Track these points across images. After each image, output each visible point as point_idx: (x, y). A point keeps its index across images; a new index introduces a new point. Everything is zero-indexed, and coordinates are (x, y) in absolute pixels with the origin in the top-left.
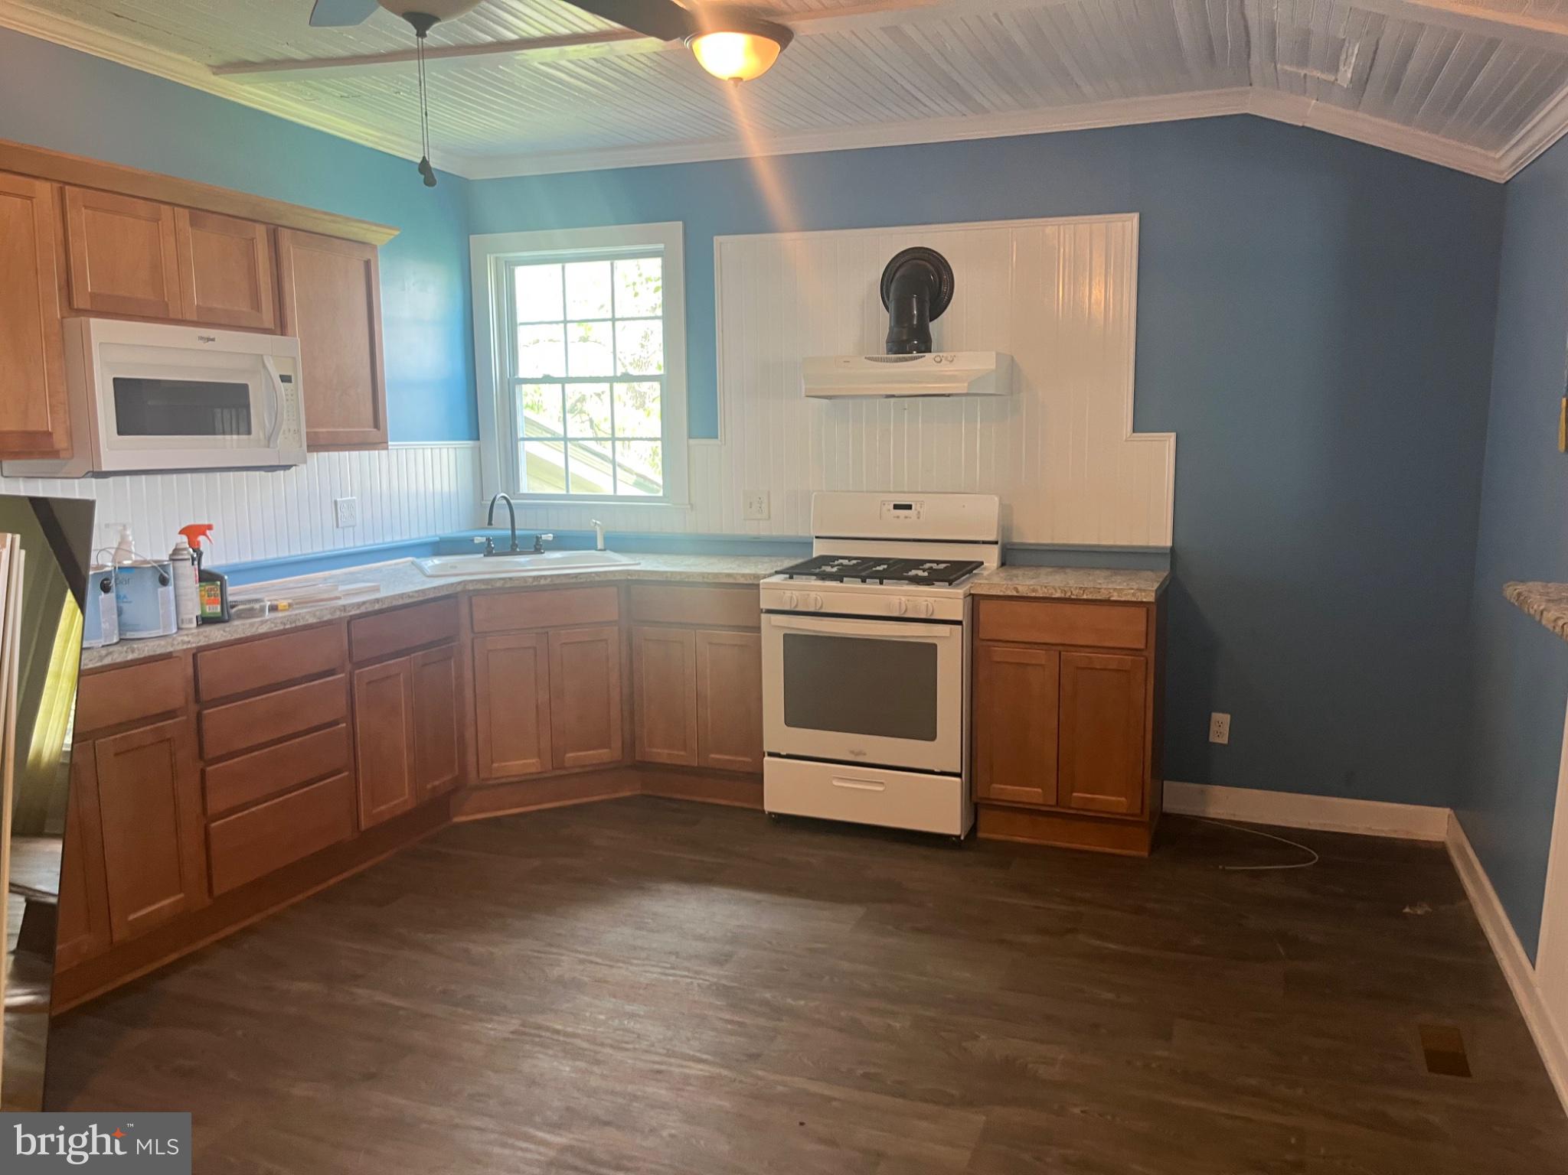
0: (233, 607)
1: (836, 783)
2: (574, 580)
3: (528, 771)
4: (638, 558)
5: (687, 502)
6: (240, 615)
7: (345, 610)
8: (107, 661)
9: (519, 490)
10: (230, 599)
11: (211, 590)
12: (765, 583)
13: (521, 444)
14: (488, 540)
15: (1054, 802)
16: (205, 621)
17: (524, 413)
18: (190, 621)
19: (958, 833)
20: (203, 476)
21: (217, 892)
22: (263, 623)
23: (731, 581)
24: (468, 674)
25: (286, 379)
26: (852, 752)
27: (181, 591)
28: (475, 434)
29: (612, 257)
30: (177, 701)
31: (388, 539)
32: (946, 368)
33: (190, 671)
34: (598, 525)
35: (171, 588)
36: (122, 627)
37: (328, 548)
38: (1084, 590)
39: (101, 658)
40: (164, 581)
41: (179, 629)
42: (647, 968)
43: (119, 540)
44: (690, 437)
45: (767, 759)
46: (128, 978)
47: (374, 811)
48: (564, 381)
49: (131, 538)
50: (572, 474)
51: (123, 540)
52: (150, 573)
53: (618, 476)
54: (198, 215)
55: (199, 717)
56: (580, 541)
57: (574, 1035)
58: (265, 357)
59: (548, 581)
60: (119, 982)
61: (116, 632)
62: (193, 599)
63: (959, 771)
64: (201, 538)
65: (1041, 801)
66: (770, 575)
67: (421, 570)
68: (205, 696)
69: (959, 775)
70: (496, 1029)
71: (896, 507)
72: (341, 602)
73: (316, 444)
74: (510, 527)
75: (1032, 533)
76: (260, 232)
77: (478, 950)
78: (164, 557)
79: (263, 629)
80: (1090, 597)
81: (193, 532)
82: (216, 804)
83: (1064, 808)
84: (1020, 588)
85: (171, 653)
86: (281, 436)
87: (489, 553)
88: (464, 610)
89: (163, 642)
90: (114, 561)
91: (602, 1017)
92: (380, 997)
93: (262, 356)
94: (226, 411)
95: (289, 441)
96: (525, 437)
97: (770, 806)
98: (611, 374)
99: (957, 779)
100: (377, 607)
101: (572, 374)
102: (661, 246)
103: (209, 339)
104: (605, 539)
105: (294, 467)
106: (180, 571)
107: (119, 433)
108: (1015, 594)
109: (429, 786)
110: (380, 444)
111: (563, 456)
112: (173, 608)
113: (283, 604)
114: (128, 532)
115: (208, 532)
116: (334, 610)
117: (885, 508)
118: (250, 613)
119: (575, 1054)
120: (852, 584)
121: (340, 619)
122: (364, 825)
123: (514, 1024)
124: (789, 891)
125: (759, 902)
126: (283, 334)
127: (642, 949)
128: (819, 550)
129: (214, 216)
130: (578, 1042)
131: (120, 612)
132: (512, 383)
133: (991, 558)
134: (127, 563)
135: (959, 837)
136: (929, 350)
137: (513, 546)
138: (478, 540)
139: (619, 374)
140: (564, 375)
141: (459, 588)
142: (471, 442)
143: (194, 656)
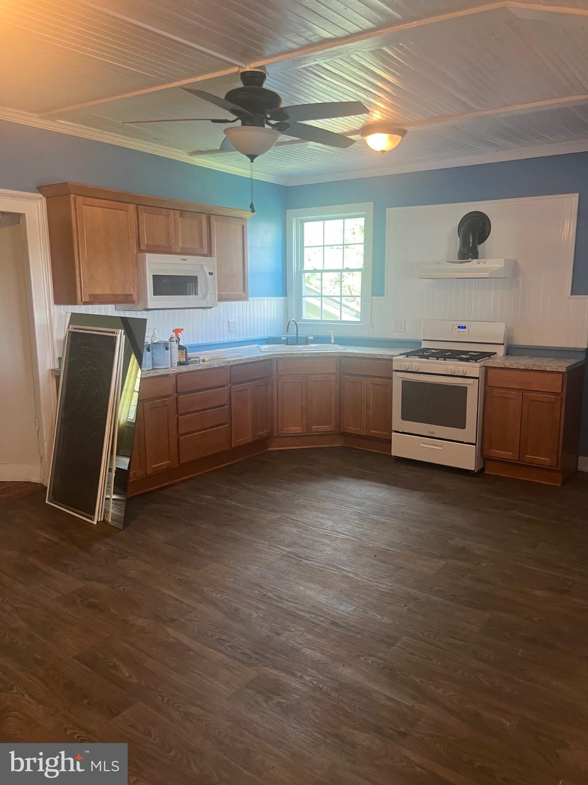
0: (189, 359)
1: (422, 445)
2: (318, 355)
3: (298, 432)
4: (346, 347)
5: (370, 324)
6: (192, 363)
7: (229, 363)
8: (148, 375)
9: (302, 318)
10: (188, 357)
11: (182, 353)
12: (395, 359)
13: (303, 298)
14: (287, 338)
15: (517, 459)
16: (180, 364)
17: (305, 284)
18: (175, 363)
19: (473, 469)
20: (181, 310)
21: (181, 463)
22: (199, 365)
23: (382, 357)
24: (275, 391)
25: (211, 274)
26: (429, 432)
27: (172, 353)
28: (285, 294)
29: (344, 218)
30: (170, 391)
31: (248, 337)
32: (482, 265)
33: (175, 382)
34: (332, 334)
35: (169, 351)
36: (153, 364)
37: (226, 340)
38: (534, 365)
39: (147, 374)
40: (167, 349)
41: (171, 366)
42: (331, 504)
43: (152, 334)
44: (373, 295)
45: (393, 433)
46: (152, 489)
47: (237, 441)
48: (322, 271)
49: (156, 333)
50: (324, 310)
51: (154, 333)
52: (162, 346)
53: (342, 310)
54: (182, 213)
55: (177, 398)
56: (324, 340)
57: (299, 521)
58: (204, 266)
59: (307, 356)
60: (148, 490)
61: (151, 366)
62: (176, 356)
63: (475, 443)
64: (180, 334)
65: (512, 458)
66: (398, 356)
67: (260, 349)
68: (179, 391)
69: (475, 444)
70: (273, 516)
71: (459, 327)
72: (228, 360)
73: (221, 299)
74: (296, 333)
75: (522, 340)
76: (204, 217)
77: (270, 492)
78: (167, 340)
79: (199, 368)
80: (537, 369)
81: (177, 331)
82: (182, 431)
83: (521, 462)
84: (506, 364)
85: (168, 374)
86: (208, 296)
87: (287, 344)
88: (275, 365)
89: (166, 370)
90: (151, 340)
91: (311, 517)
92: (233, 503)
93: (202, 265)
94: (191, 284)
95: (212, 297)
96: (306, 295)
97: (393, 454)
98: (341, 268)
99: (474, 446)
100: (241, 362)
101: (325, 268)
102: (364, 213)
103: (185, 260)
104: (335, 339)
105: (213, 308)
106: (172, 345)
107: (154, 295)
108: (503, 366)
109: (258, 434)
110: (245, 299)
111: (320, 302)
112: (170, 359)
113: (207, 359)
114: (156, 331)
115: (182, 332)
116: (224, 362)
117: (455, 327)
118: (195, 362)
119: (299, 527)
120: (432, 360)
121: (227, 366)
122: (233, 446)
123: (279, 516)
124: (396, 485)
125: (381, 488)
126: (211, 256)
127: (331, 498)
128: (424, 345)
129: (188, 212)
130: (300, 523)
131: (153, 359)
132: (301, 272)
133: (500, 351)
134: (155, 342)
135: (474, 471)
136: (477, 258)
137: (297, 341)
138: (283, 338)
139: (344, 268)
140: (322, 269)
141: (273, 357)
142: (283, 298)
143: (176, 376)
